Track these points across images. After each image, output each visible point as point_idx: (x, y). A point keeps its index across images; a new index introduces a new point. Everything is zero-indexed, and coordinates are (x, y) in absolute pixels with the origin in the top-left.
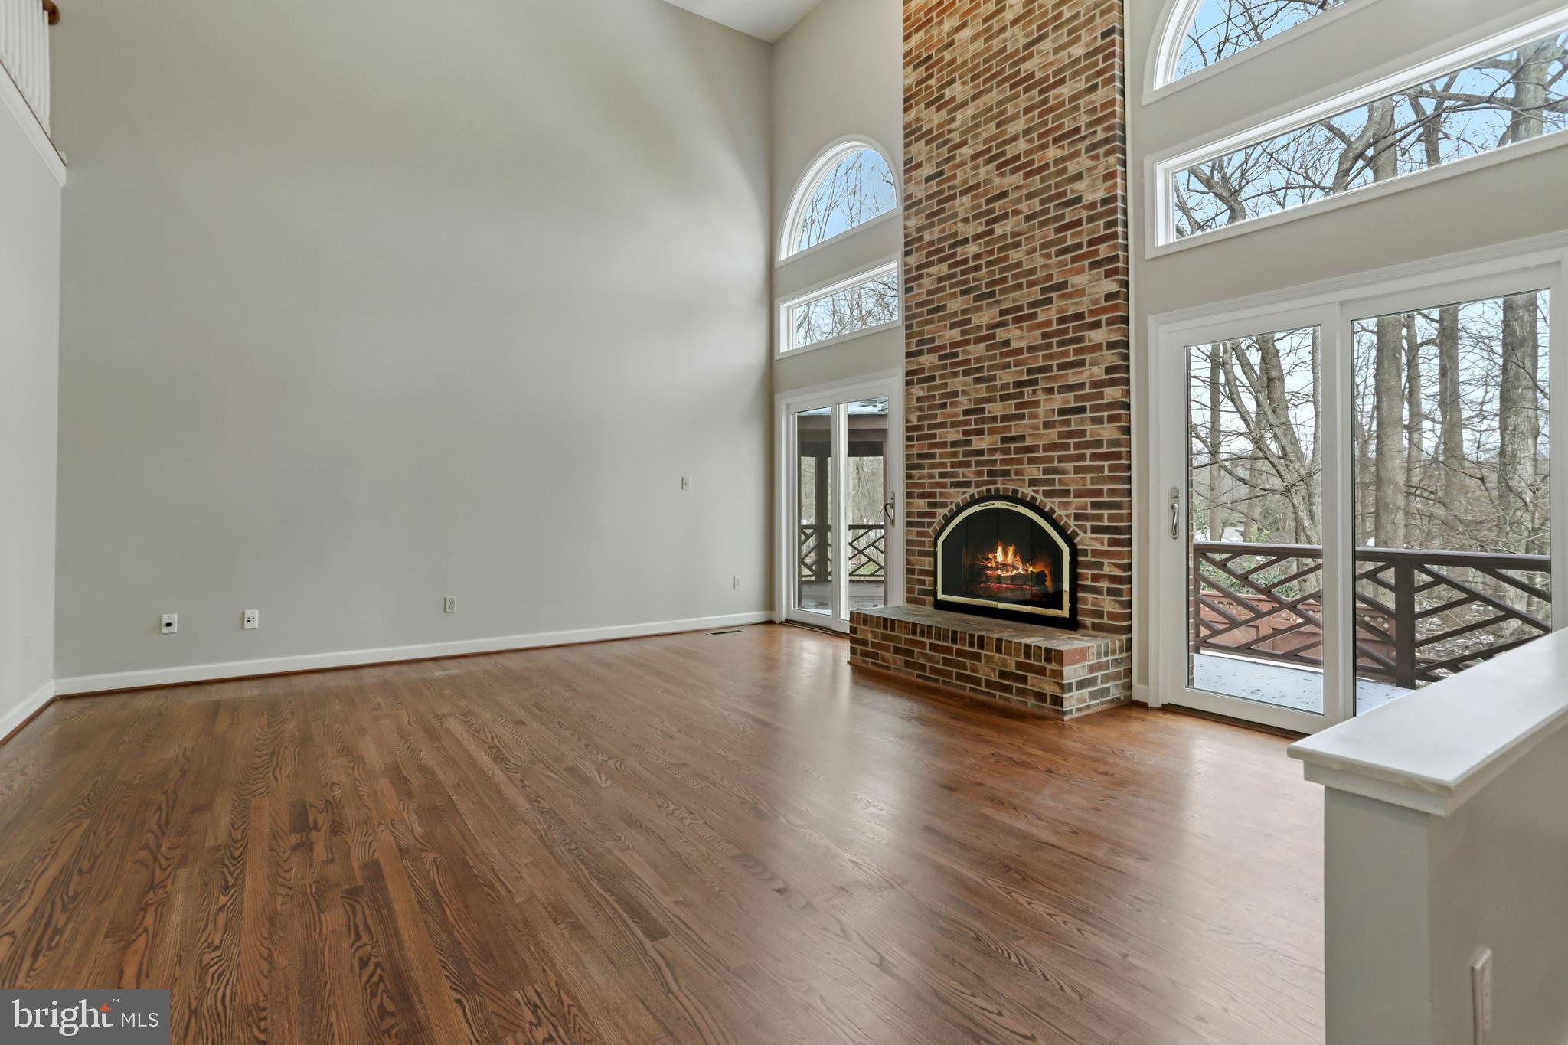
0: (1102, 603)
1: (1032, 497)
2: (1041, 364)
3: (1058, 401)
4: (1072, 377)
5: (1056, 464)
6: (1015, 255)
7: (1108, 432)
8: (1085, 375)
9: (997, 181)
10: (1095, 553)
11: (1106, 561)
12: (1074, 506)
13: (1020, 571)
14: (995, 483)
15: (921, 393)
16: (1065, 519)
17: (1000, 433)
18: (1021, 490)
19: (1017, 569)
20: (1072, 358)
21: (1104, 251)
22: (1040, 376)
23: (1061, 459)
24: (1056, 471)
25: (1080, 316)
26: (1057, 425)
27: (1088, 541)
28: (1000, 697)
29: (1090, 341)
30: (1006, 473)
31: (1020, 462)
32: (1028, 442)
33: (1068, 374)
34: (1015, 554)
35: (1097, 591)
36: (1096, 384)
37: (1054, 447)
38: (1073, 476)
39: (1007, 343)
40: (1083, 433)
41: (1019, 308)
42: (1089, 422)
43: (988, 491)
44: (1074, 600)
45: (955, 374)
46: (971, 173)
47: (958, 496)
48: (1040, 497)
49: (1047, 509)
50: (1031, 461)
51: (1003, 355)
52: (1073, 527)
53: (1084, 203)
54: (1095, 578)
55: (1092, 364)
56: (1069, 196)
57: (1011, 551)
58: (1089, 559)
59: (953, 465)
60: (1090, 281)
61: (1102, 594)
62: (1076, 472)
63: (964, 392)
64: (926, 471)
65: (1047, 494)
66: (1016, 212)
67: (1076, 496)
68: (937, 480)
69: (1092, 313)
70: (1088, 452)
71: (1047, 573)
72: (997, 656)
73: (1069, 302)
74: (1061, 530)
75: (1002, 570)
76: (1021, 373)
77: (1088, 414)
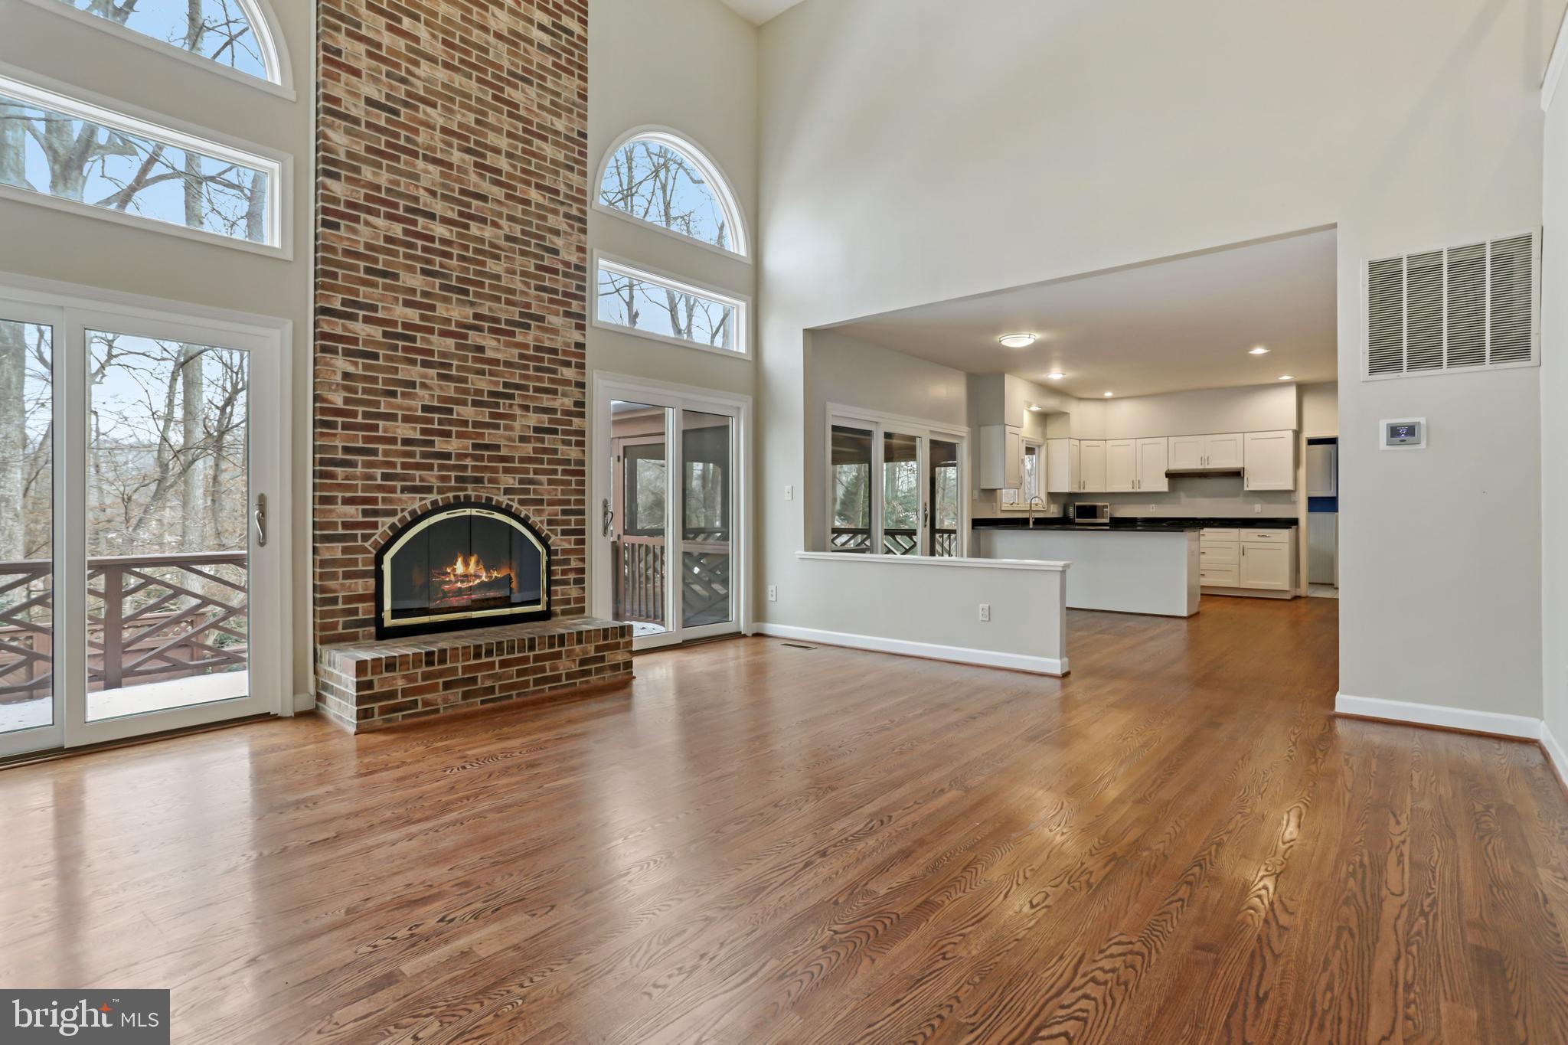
0: (570, 592)
1: (508, 505)
2: (517, 381)
3: (533, 419)
4: (546, 401)
5: (531, 476)
6: (492, 266)
7: (573, 453)
8: (558, 403)
9: (473, 178)
10: (563, 552)
11: (572, 557)
12: (547, 513)
13: (484, 579)
14: (466, 489)
15: (351, 369)
16: (539, 525)
17: (472, 439)
18: (495, 498)
19: (479, 577)
20: (546, 385)
21: (575, 306)
22: (517, 392)
23: (535, 472)
24: (531, 482)
25: (554, 351)
26: (532, 440)
27: (558, 542)
29: (562, 375)
30: (478, 480)
31: (495, 470)
32: (503, 452)
33: (542, 398)
34: (477, 563)
35: (565, 582)
36: (565, 412)
37: (530, 460)
38: (546, 486)
39: (481, 349)
40: (556, 451)
41: (496, 320)
42: (560, 442)
43: (456, 497)
44: (549, 593)
45: (413, 362)
46: (440, 145)
47: (416, 503)
48: (515, 505)
49: (522, 516)
50: (506, 470)
51: (475, 359)
52: (546, 532)
53: (560, 257)
54: (564, 572)
55: (564, 395)
56: (547, 244)
57: (473, 560)
58: (560, 557)
59: (404, 466)
60: (562, 325)
61: (570, 584)
62: (549, 484)
63: (424, 386)
64: (359, 470)
65: (522, 502)
66: (495, 224)
67: (548, 505)
68: (379, 482)
69: (563, 352)
70: (560, 468)
71: (512, 575)
73: (546, 335)
74: (537, 534)
75: (462, 582)
76: (496, 383)
77: (559, 436)
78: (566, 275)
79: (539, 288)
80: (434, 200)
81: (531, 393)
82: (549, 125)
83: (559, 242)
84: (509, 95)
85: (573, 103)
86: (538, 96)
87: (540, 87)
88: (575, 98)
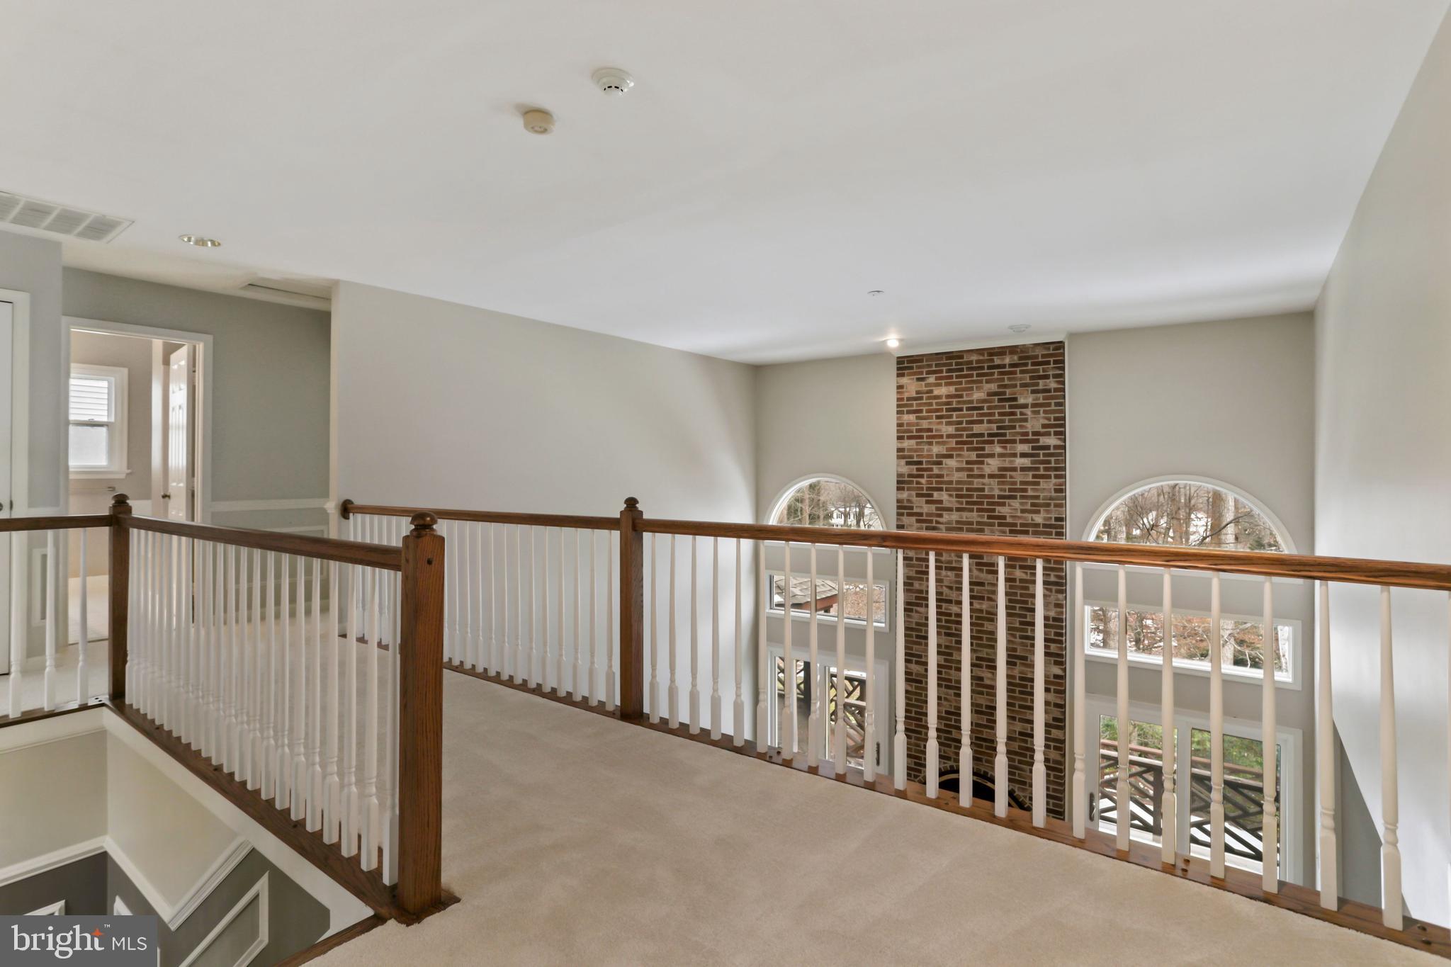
5: (1016, 764)
16: (1023, 798)
18: (990, 773)
23: (1020, 762)
24: (1016, 768)
30: (979, 759)
31: (990, 755)
37: (1015, 753)
64: (913, 741)
74: (1020, 804)
79: (1022, 637)
80: (951, 592)
81: (1017, 708)
82: (1030, 521)
84: (999, 512)
85: (1051, 499)
86: (1022, 504)
87: (1022, 497)
88: (1053, 494)
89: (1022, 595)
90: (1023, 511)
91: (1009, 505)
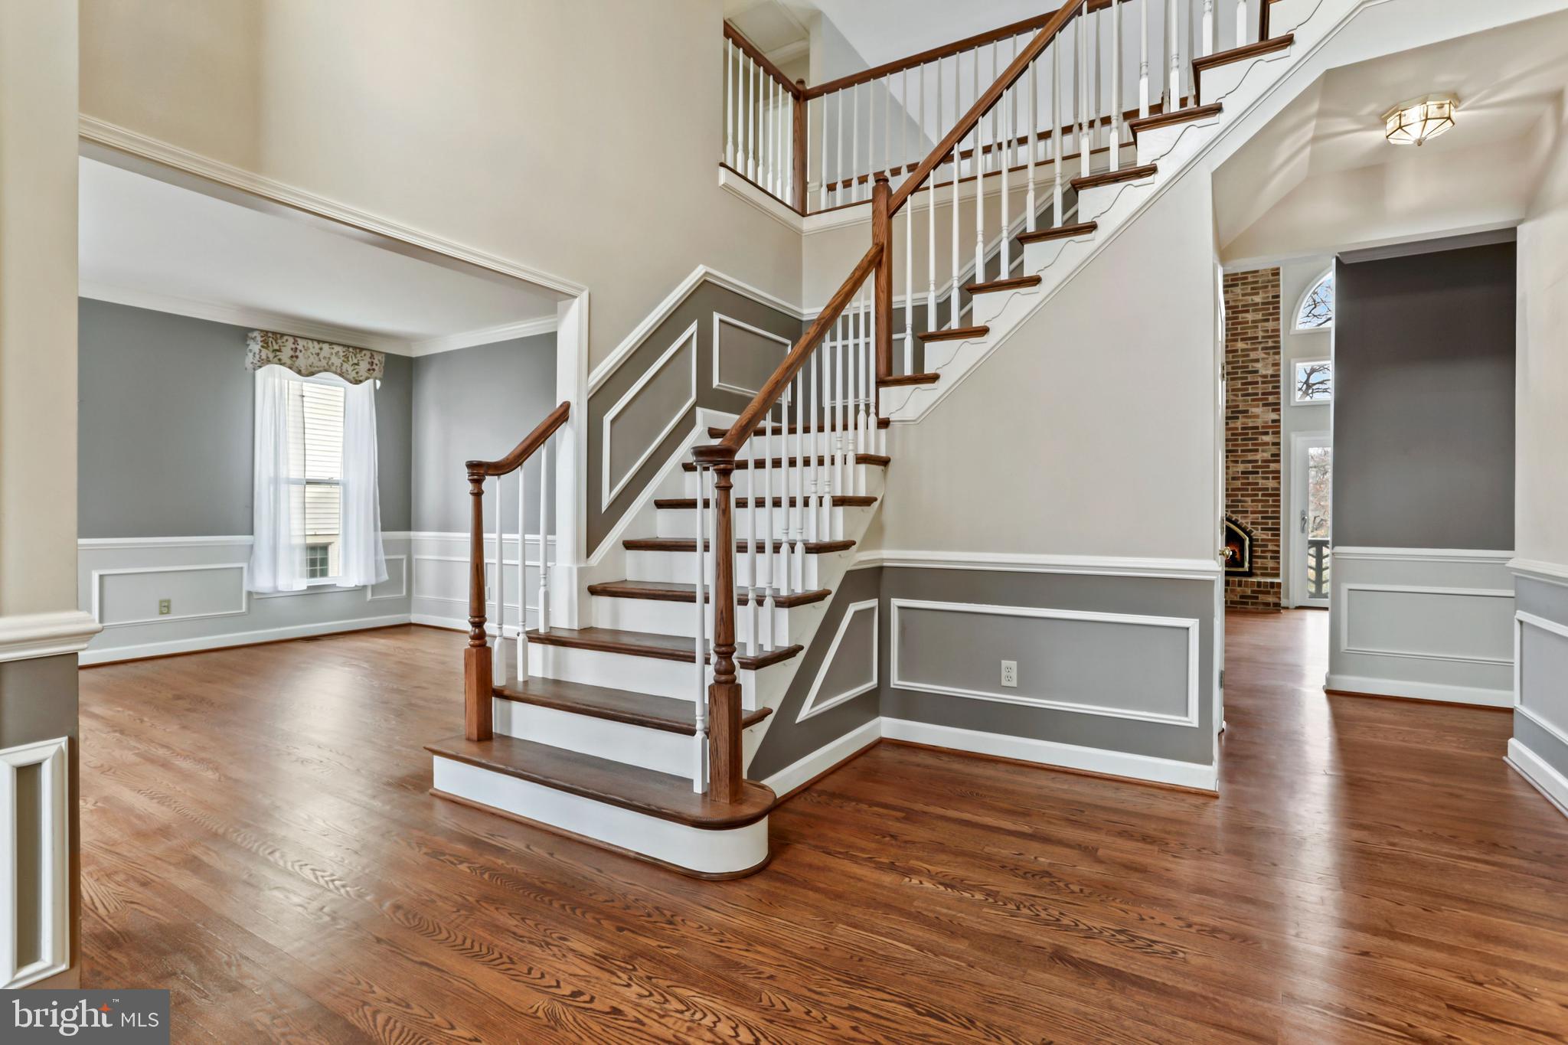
0: (1265, 563)
4: (1250, 457)
5: (1240, 498)
7: (1271, 484)
8: (1259, 456)
10: (1263, 540)
11: (1270, 544)
12: (1251, 518)
20: (1250, 447)
21: (1271, 399)
23: (1242, 496)
24: (1240, 501)
25: (1257, 428)
26: (1241, 478)
27: (1260, 534)
28: (1240, 608)
29: (1262, 440)
33: (1248, 455)
35: (1262, 557)
36: (1264, 461)
37: (1239, 489)
38: (1250, 503)
40: (1257, 484)
42: (1260, 478)
44: (1250, 562)
49: (1233, 519)
52: (1250, 528)
53: (1260, 374)
54: (1262, 551)
55: (1263, 451)
56: (1250, 369)
58: (1260, 542)
60: (1262, 412)
61: (1267, 559)
62: (1252, 502)
65: (1233, 512)
67: (1251, 513)
69: (1263, 427)
70: (1261, 493)
72: (1239, 589)
73: (1250, 420)
74: (1244, 530)
77: (1260, 475)
78: (1263, 383)
79: (1243, 395)
81: (1240, 453)
82: (1250, 302)
83: (1258, 366)
85: (1269, 281)
86: (1242, 289)
87: (1243, 284)
88: (1271, 278)
89: (1243, 362)
90: (1243, 295)
91: (1232, 292)
